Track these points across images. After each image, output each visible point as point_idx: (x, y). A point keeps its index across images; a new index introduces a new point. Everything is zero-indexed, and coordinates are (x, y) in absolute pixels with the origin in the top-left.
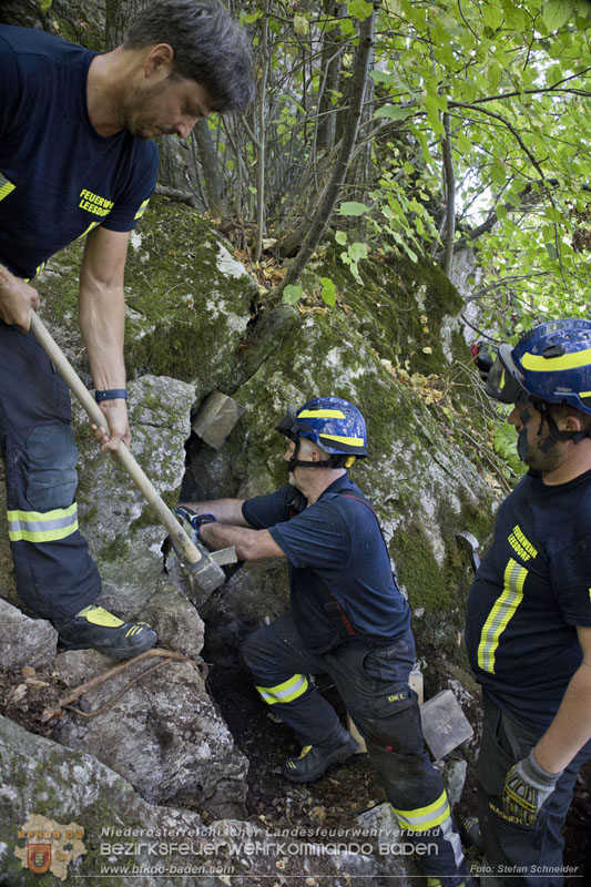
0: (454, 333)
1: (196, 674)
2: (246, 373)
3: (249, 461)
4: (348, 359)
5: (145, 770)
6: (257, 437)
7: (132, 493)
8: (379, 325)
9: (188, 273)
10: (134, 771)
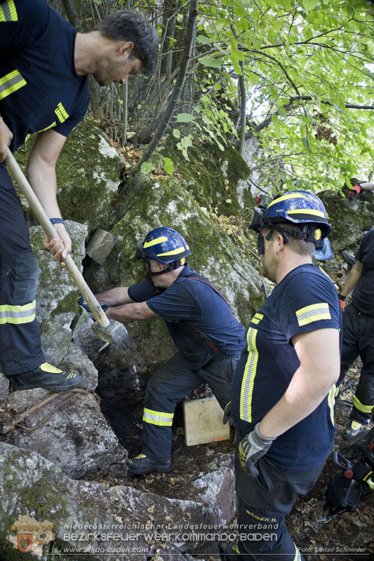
0: (245, 190)
1: (95, 401)
2: (118, 217)
3: (121, 271)
4: (180, 207)
5: (66, 461)
6: (126, 256)
7: (51, 293)
8: (199, 186)
9: (81, 155)
10: (60, 461)
